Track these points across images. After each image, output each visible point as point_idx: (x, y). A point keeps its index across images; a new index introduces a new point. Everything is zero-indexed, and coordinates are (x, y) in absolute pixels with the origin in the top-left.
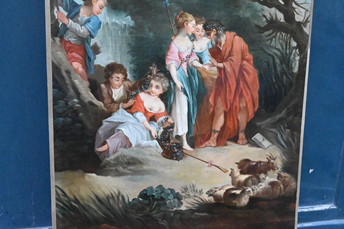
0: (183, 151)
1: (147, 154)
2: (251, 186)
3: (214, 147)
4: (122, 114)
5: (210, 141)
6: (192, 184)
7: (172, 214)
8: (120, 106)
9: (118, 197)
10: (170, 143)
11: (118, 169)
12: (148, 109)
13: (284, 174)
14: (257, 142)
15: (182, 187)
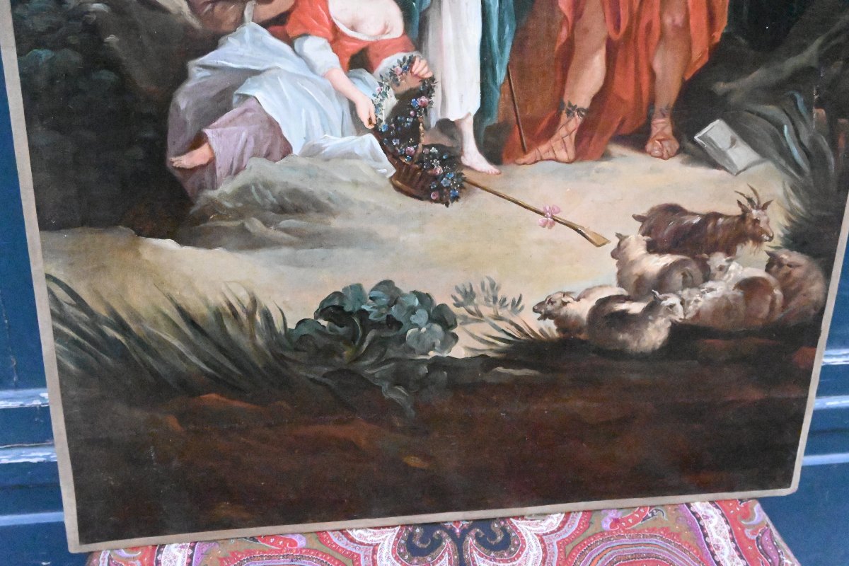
0: (464, 172)
1: (344, 178)
2: (680, 292)
3: (567, 163)
4: (254, 41)
5: (555, 142)
6: (489, 279)
7: (424, 369)
8: (246, 13)
9: (251, 316)
10: (420, 145)
11: (247, 225)
12: (345, 25)
13: (790, 256)
14: (712, 149)
15: (457, 289)
